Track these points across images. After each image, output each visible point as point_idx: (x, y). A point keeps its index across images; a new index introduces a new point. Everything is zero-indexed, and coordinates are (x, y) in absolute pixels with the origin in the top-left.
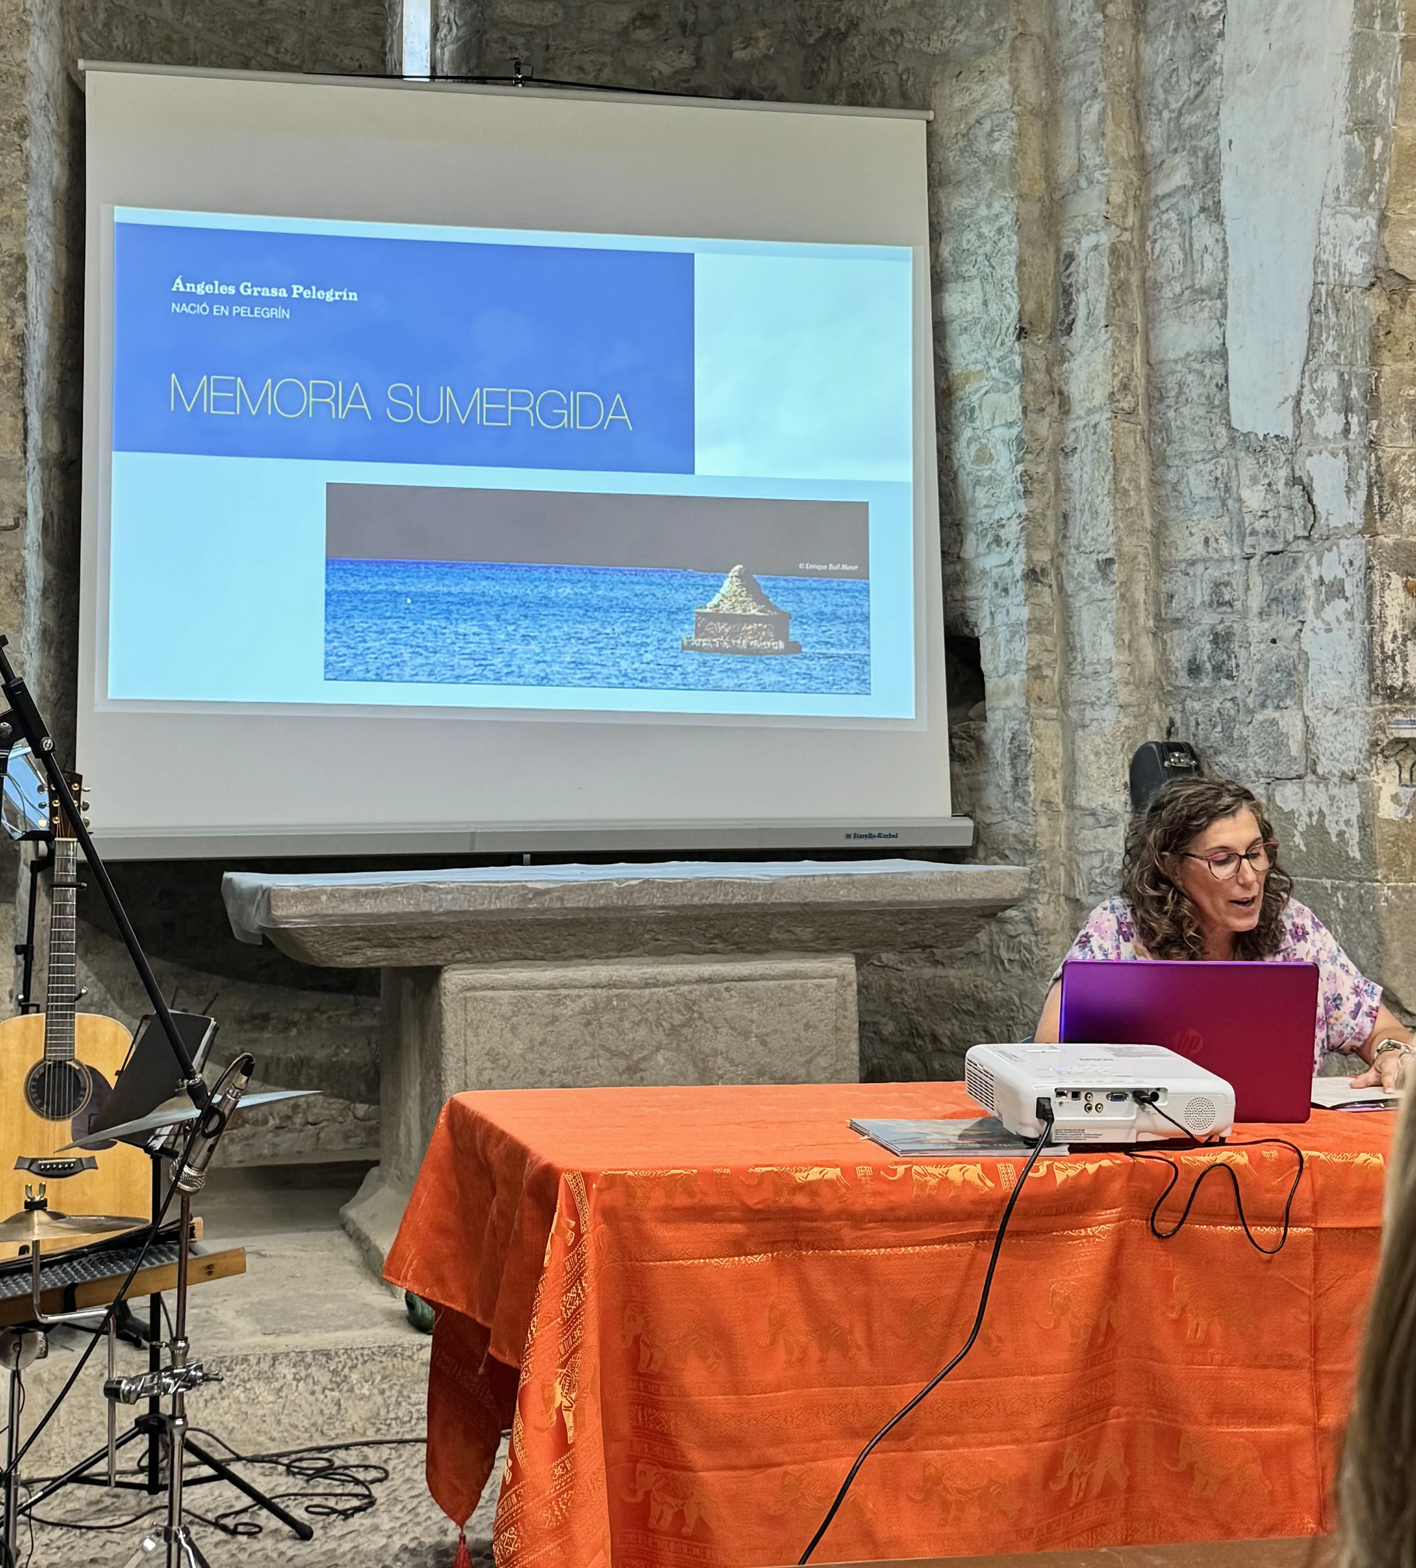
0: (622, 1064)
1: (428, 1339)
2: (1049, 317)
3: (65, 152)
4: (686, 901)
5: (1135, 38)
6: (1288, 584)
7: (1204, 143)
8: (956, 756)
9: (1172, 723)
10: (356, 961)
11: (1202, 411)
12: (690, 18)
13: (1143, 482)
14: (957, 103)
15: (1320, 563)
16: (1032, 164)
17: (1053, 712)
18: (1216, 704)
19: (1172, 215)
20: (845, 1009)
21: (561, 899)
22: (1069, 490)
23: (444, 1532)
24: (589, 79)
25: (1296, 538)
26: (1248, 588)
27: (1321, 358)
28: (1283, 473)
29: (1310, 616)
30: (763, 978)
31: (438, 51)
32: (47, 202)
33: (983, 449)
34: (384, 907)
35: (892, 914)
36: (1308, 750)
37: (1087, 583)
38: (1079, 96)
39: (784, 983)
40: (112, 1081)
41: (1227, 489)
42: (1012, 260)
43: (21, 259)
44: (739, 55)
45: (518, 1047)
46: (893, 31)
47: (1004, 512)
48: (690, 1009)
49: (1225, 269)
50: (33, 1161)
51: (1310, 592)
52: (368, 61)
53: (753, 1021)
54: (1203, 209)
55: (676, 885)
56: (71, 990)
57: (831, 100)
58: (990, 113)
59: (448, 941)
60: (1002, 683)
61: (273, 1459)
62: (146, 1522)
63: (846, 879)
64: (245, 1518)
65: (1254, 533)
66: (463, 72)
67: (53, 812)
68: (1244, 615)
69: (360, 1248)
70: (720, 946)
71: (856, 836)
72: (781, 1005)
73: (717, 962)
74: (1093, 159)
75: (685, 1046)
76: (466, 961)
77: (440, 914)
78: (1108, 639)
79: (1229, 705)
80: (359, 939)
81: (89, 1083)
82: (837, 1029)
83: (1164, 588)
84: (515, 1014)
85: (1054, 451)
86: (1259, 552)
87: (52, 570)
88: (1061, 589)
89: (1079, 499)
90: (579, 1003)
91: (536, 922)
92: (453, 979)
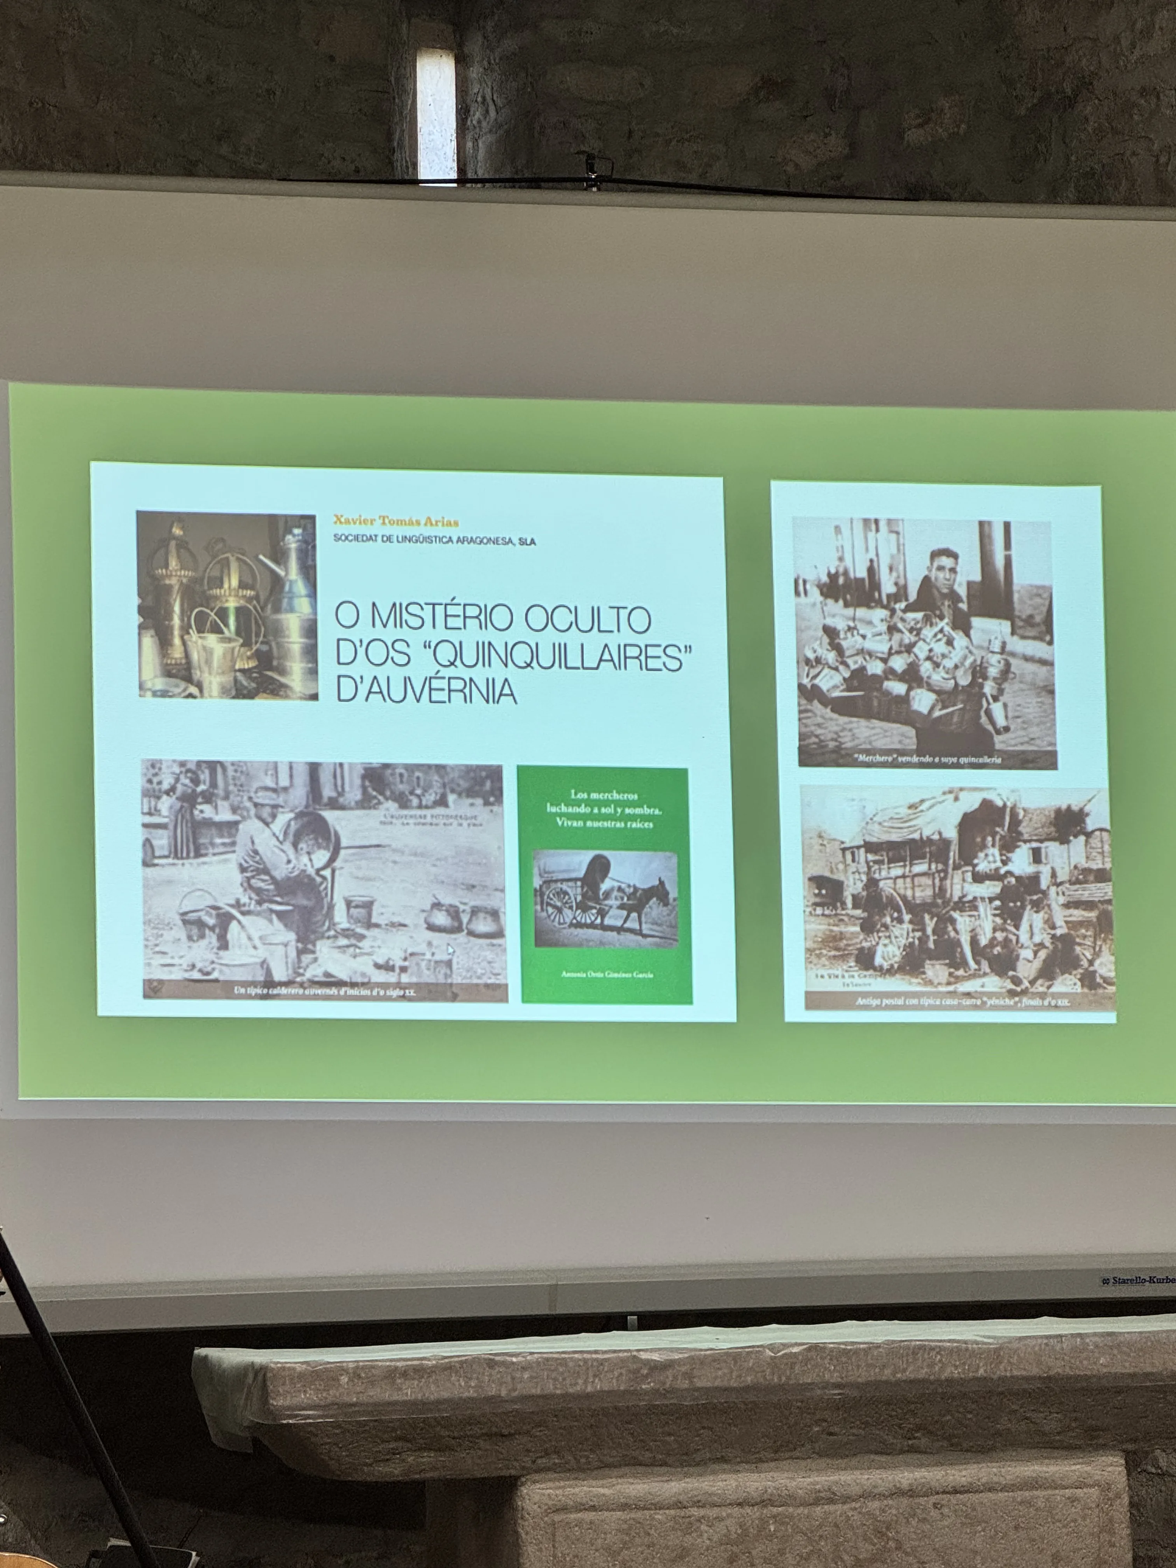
4: (873, 1375)
10: (392, 1471)
12: (840, 83)
20: (1111, 1532)
21: (689, 1376)
24: (693, 179)
31: (469, 144)
34: (434, 1391)
39: (1019, 1495)
44: (914, 136)
46: (1143, 91)
48: (880, 1534)
53: (976, 1553)
55: (856, 1352)
57: (1054, 197)
59: (525, 1439)
63: (1109, 1341)
66: (507, 175)
70: (923, 1442)
71: (1118, 1281)
72: (1016, 1528)
73: (921, 1465)
76: (553, 1468)
77: (514, 1401)
80: (398, 1439)
82: (1101, 1562)
84: (625, 1546)
90: (721, 1527)
91: (652, 1409)
92: (535, 1496)
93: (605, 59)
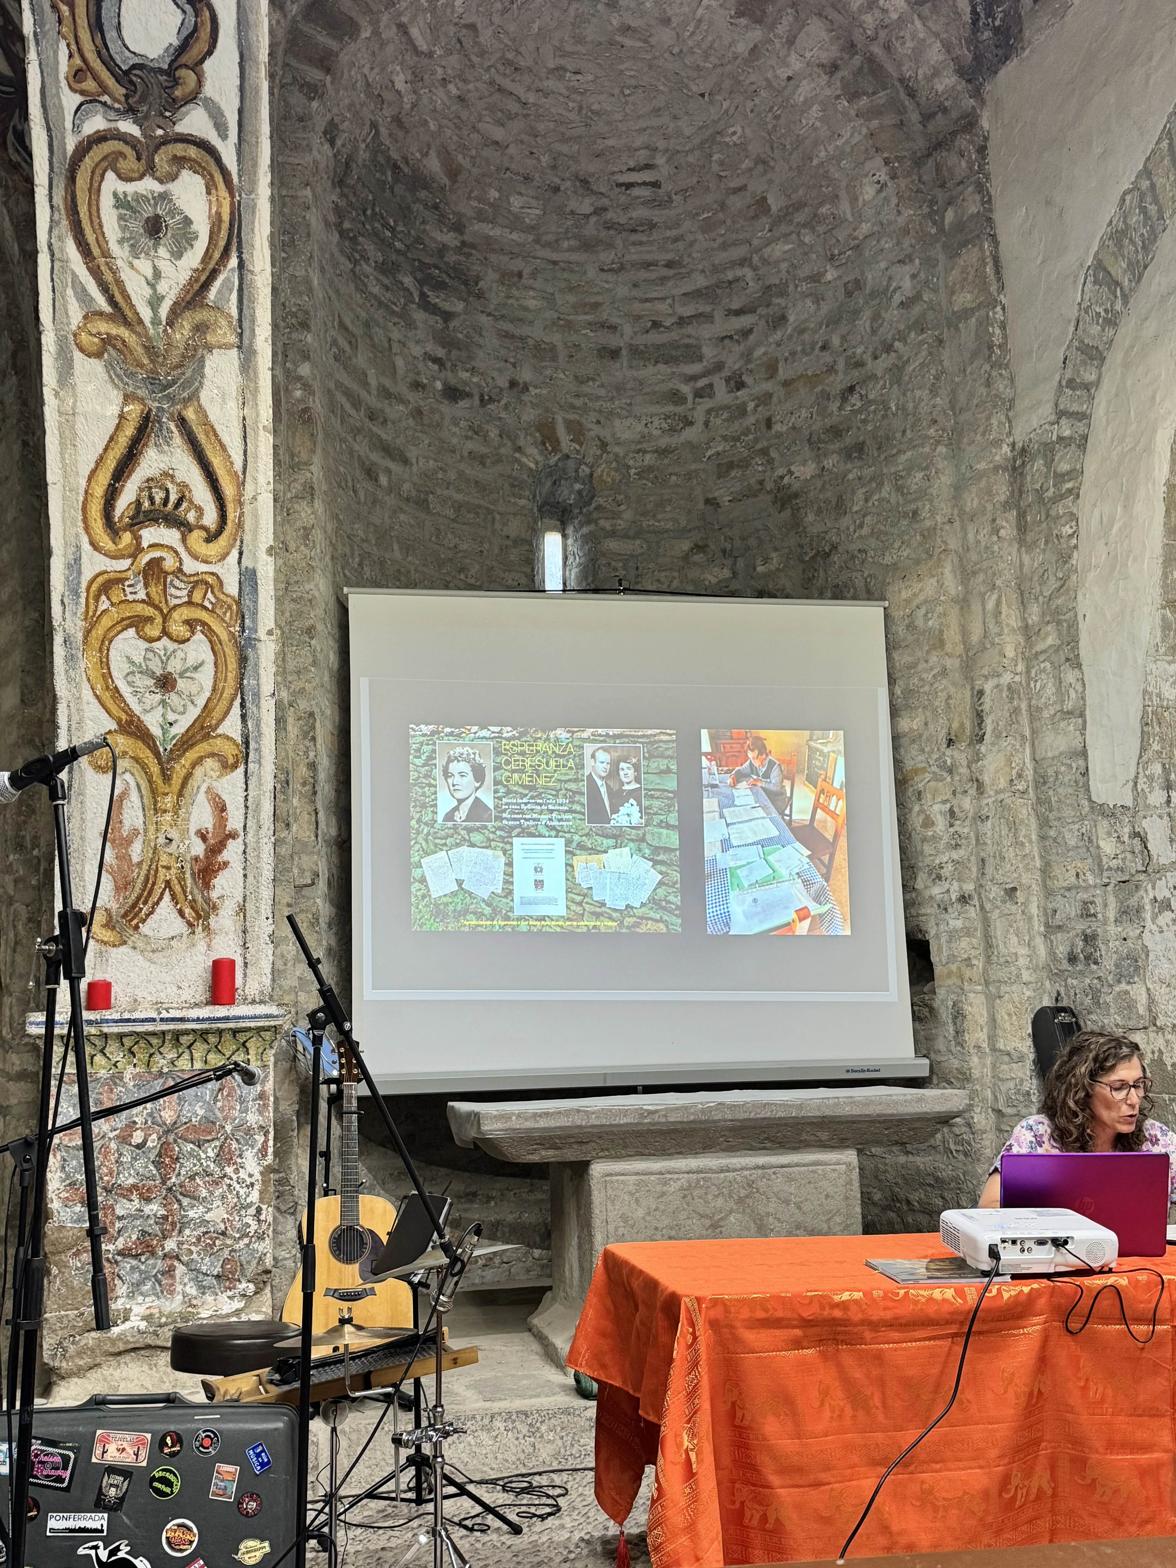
0: (708, 1223)
1: (594, 1404)
2: (968, 732)
3: (337, 646)
4: (746, 1116)
5: (1019, 550)
6: (1133, 902)
7: (1067, 617)
8: (917, 1018)
9: (1059, 994)
10: (535, 1158)
11: (1071, 790)
12: (728, 547)
13: (1034, 837)
14: (904, 595)
15: (1154, 888)
16: (953, 634)
17: (979, 988)
18: (1088, 981)
19: (1047, 664)
20: (852, 1185)
21: (666, 1116)
22: (985, 844)
23: (607, 1529)
24: (664, 588)
25: (1138, 872)
26: (1106, 905)
27: (1150, 754)
28: (1127, 830)
29: (1149, 923)
30: (797, 1165)
31: (568, 575)
32: (326, 678)
33: (928, 817)
34: (553, 1123)
35: (880, 1122)
36: (1150, 1011)
37: (999, 903)
38: (982, 589)
39: (811, 1168)
40: (385, 1239)
41: (1090, 840)
42: (942, 695)
43: (312, 715)
44: (760, 569)
45: (640, 1213)
46: (860, 551)
47: (943, 858)
48: (750, 1186)
49: (1083, 698)
50: (334, 1290)
51: (1148, 907)
52: (524, 581)
53: (792, 1194)
54: (1067, 660)
55: (739, 1105)
56: (356, 1180)
57: (821, 596)
58: (925, 602)
59: (593, 1144)
60: (945, 970)
61: (493, 1482)
62: (415, 1523)
63: (850, 1099)
64: (478, 1520)
65: (1109, 869)
66: (584, 587)
67: (342, 1065)
68: (1105, 923)
69: (542, 1344)
70: (768, 1145)
71: (854, 1072)
72: (810, 1182)
73: (767, 1155)
74: (993, 629)
75: (748, 1210)
76: (605, 1157)
77: (588, 1127)
78: (1014, 940)
79: (1096, 981)
80: (537, 1144)
81: (369, 1241)
82: (847, 1198)
84: (638, 1191)
85: (974, 818)
86: (1113, 881)
87: (334, 910)
88: (982, 908)
89: (991, 849)
90: (679, 1183)
91: (650, 1132)
92: (597, 1169)
93: (626, 536)
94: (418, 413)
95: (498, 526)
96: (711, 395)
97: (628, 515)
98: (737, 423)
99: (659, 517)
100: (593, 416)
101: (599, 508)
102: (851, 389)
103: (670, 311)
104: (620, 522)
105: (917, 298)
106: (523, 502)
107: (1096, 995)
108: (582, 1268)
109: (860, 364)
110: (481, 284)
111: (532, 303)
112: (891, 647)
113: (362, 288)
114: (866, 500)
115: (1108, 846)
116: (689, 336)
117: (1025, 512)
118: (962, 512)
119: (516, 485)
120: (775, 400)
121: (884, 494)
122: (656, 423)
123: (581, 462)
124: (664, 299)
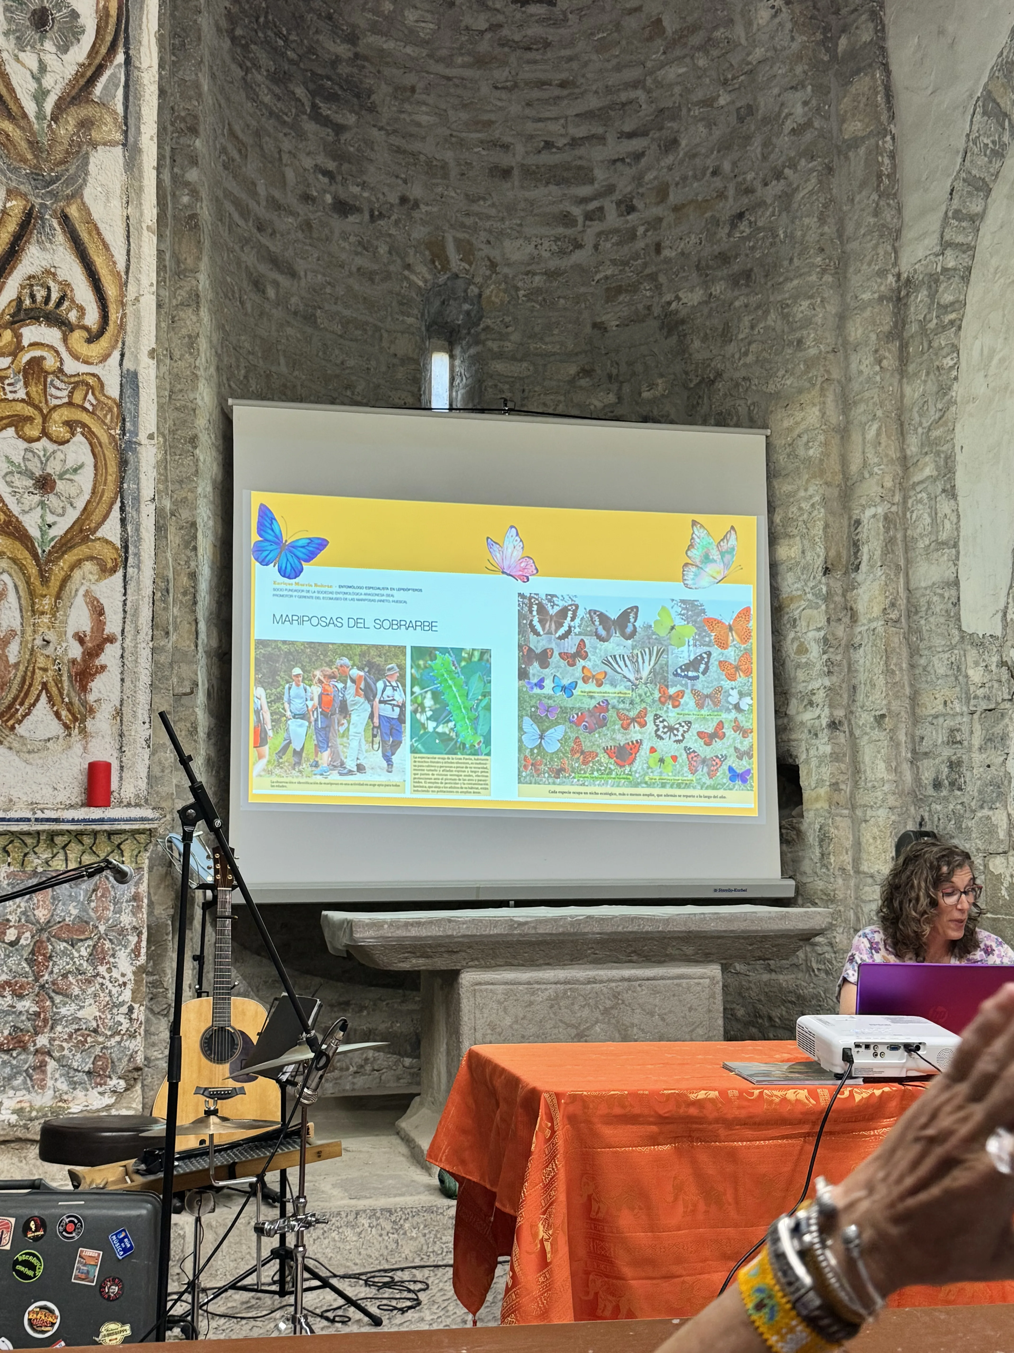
0: (573, 1032)
1: (454, 1202)
2: (844, 561)
3: (220, 458)
4: (614, 929)
5: (900, 381)
6: (998, 730)
7: (945, 448)
8: (784, 840)
9: (923, 819)
10: (406, 966)
11: (942, 620)
12: (614, 372)
13: (904, 666)
14: (786, 424)
16: (834, 463)
17: (846, 812)
18: (951, 807)
19: (924, 495)
20: (715, 999)
21: (535, 928)
22: (856, 671)
23: (465, 1322)
24: (550, 411)
25: (1003, 700)
26: (972, 732)
28: (995, 659)
30: (662, 978)
31: (454, 393)
32: (209, 489)
33: (801, 645)
34: (424, 932)
35: (744, 938)
36: (1010, 836)
37: (868, 730)
38: (864, 419)
39: (676, 981)
40: (255, 1039)
41: (959, 669)
42: (820, 524)
43: (194, 525)
44: (645, 395)
45: (508, 1021)
46: (744, 378)
47: (815, 684)
48: (616, 997)
49: (958, 529)
50: (206, 1089)
51: (1012, 735)
52: (410, 399)
53: (656, 1006)
54: (944, 491)
55: (607, 920)
56: (228, 983)
57: (705, 423)
58: (807, 430)
59: (464, 954)
60: (814, 794)
61: (357, 1276)
62: (278, 1314)
63: (715, 916)
64: (340, 1312)
65: (976, 697)
66: (470, 406)
67: (216, 871)
68: (970, 750)
69: (409, 1146)
70: (635, 958)
71: (721, 890)
72: (674, 995)
73: (634, 968)
74: (873, 459)
75: (613, 1021)
76: (475, 966)
77: (459, 937)
78: (881, 766)
79: (959, 807)
80: (408, 952)
81: (240, 1042)
82: (710, 1011)
83: (918, 733)
84: (506, 1000)
85: (847, 646)
86: (980, 709)
87: (213, 721)
88: (851, 733)
89: (862, 677)
90: (547, 993)
91: (519, 942)
92: (467, 978)
93: (514, 359)
94: (307, 226)
95: (385, 344)
96: (602, 219)
97: (515, 337)
98: (626, 248)
99: (547, 339)
100: (483, 235)
101: (487, 329)
102: (741, 216)
103: (563, 131)
104: (508, 344)
105: (809, 124)
106: (410, 320)
107: (959, 819)
108: (449, 1073)
109: (749, 191)
110: (374, 97)
111: (424, 119)
112: (771, 474)
113: (254, 98)
114: (752, 328)
115: (976, 675)
116: (580, 158)
117: (907, 343)
118: (845, 343)
119: (405, 303)
120: (664, 224)
121: (770, 322)
122: (546, 244)
123: (470, 282)
124: (556, 119)
